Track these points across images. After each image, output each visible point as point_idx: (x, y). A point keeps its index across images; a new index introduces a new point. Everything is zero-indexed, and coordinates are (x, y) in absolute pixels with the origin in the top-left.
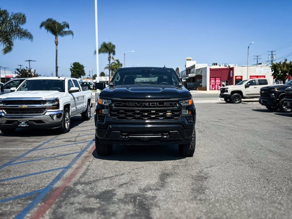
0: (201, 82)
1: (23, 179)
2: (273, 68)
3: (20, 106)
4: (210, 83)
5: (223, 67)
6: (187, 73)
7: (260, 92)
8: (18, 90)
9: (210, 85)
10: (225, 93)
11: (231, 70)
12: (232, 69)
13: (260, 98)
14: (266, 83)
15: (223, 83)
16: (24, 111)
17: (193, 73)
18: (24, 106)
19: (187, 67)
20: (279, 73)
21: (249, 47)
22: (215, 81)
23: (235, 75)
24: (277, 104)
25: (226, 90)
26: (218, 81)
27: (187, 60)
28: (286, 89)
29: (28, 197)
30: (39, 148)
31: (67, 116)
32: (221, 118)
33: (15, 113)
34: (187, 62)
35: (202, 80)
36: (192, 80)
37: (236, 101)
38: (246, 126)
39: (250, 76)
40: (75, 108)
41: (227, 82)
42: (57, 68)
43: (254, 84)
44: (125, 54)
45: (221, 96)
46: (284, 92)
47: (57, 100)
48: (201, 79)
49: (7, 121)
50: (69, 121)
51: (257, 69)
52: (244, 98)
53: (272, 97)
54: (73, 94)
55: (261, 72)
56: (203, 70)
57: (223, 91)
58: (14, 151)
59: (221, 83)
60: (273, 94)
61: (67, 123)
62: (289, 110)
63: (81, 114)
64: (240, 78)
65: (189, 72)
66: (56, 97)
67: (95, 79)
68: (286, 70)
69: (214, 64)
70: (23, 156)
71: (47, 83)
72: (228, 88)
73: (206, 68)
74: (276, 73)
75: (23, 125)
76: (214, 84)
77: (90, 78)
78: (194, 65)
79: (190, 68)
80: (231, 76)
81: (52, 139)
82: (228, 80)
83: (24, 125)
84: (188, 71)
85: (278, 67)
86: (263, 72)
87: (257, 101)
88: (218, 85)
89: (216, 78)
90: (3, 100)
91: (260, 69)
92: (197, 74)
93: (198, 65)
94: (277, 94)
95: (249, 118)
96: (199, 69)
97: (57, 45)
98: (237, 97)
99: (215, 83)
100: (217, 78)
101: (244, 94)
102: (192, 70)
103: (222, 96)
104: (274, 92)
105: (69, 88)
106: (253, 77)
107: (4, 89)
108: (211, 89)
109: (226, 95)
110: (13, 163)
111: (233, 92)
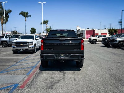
0: (82, 36)
2: (109, 31)
3: (20, 44)
5: (91, 30)
7: (102, 40)
8: (18, 39)
9: (86, 37)
12: (94, 31)
18: (22, 44)
23: (95, 33)
24: (108, 44)
26: (89, 35)
27: (77, 27)
29: (31, 67)
30: (28, 57)
31: (35, 48)
36: (79, 35)
37: (95, 43)
39: (101, 34)
43: (101, 37)
46: (110, 40)
47: (32, 42)
48: (83, 34)
49: (16, 49)
51: (104, 31)
52: (98, 42)
54: (37, 40)
57: (90, 39)
58: (20, 58)
60: (106, 40)
61: (35, 50)
64: (97, 34)
67: (40, 34)
68: (113, 32)
69: (88, 29)
73: (84, 30)
74: (110, 33)
77: (38, 34)
78: (80, 29)
81: (31, 55)
82: (93, 35)
84: (78, 31)
86: (106, 32)
87: (101, 43)
88: (89, 37)
92: (81, 33)
94: (108, 40)
95: (97, 49)
96: (82, 31)
97: (26, 21)
98: (95, 41)
101: (97, 40)
103: (89, 41)
105: (35, 39)
107: (10, 39)
108: (86, 39)
109: (91, 41)
110: (22, 61)
111: (93, 40)
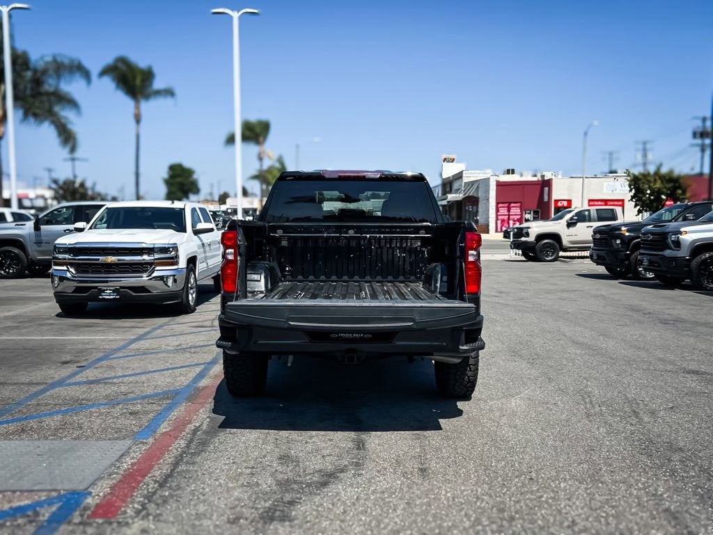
0: (476, 214)
1: (143, 378)
2: (633, 183)
3: (102, 258)
4: (497, 216)
5: (528, 177)
6: (445, 193)
7: (592, 236)
8: (91, 228)
9: (497, 219)
10: (523, 239)
11: (546, 186)
12: (547, 183)
13: (593, 249)
14: (614, 218)
15: (527, 216)
16: (109, 268)
17: (457, 191)
18: (111, 259)
19: (445, 176)
20: (644, 194)
21: (586, 134)
22: (509, 211)
23: (555, 196)
24: (627, 262)
25: (525, 231)
26: (515, 211)
27: (445, 160)
28: (643, 231)
29: (162, 396)
30: (148, 337)
31: (192, 281)
32: (503, 290)
33: (93, 272)
34: (445, 164)
35: (477, 208)
36: (455, 208)
37: (548, 256)
38: (549, 304)
39: (590, 201)
40: (204, 265)
41: (536, 212)
42: (137, 175)
43: (587, 218)
44: (298, 146)
45: (514, 245)
46: (639, 237)
47: (175, 248)
48: (477, 205)
49: (77, 287)
50: (195, 290)
51: (605, 184)
52: (565, 250)
53: (616, 246)
54: (201, 236)
55: (614, 192)
56: (480, 186)
57: (520, 233)
58: (103, 340)
59: (521, 215)
60: (618, 242)
61: (192, 294)
62: (650, 275)
63: (212, 278)
64: (565, 204)
65: (448, 189)
66: (172, 242)
67: (224, 203)
68: (659, 189)
69: (508, 172)
70: (124, 347)
71: (150, 213)
72: (529, 228)
73: (487, 180)
74: (640, 195)
75: (108, 295)
76: (506, 217)
77: (212, 201)
78: (462, 172)
79: (451, 179)
80: (546, 199)
81: (167, 324)
82: (539, 210)
83: (110, 295)
84: (448, 185)
85: (643, 180)
86: (618, 191)
87: (586, 257)
88: (514, 221)
89: (510, 203)
90: (69, 246)
91: (612, 183)
92: (467, 195)
93: (471, 173)
94: (627, 241)
95: (563, 291)
96: (473, 183)
97: (138, 122)
98: (548, 247)
99: (509, 215)
100: (512, 205)
101: (565, 242)
102: (456, 185)
103: (516, 245)
104: (621, 236)
105: (193, 226)
106: (596, 203)
107: (42, 226)
108: (499, 230)
109: (526, 242)
110: (112, 357)
111: (541, 237)
